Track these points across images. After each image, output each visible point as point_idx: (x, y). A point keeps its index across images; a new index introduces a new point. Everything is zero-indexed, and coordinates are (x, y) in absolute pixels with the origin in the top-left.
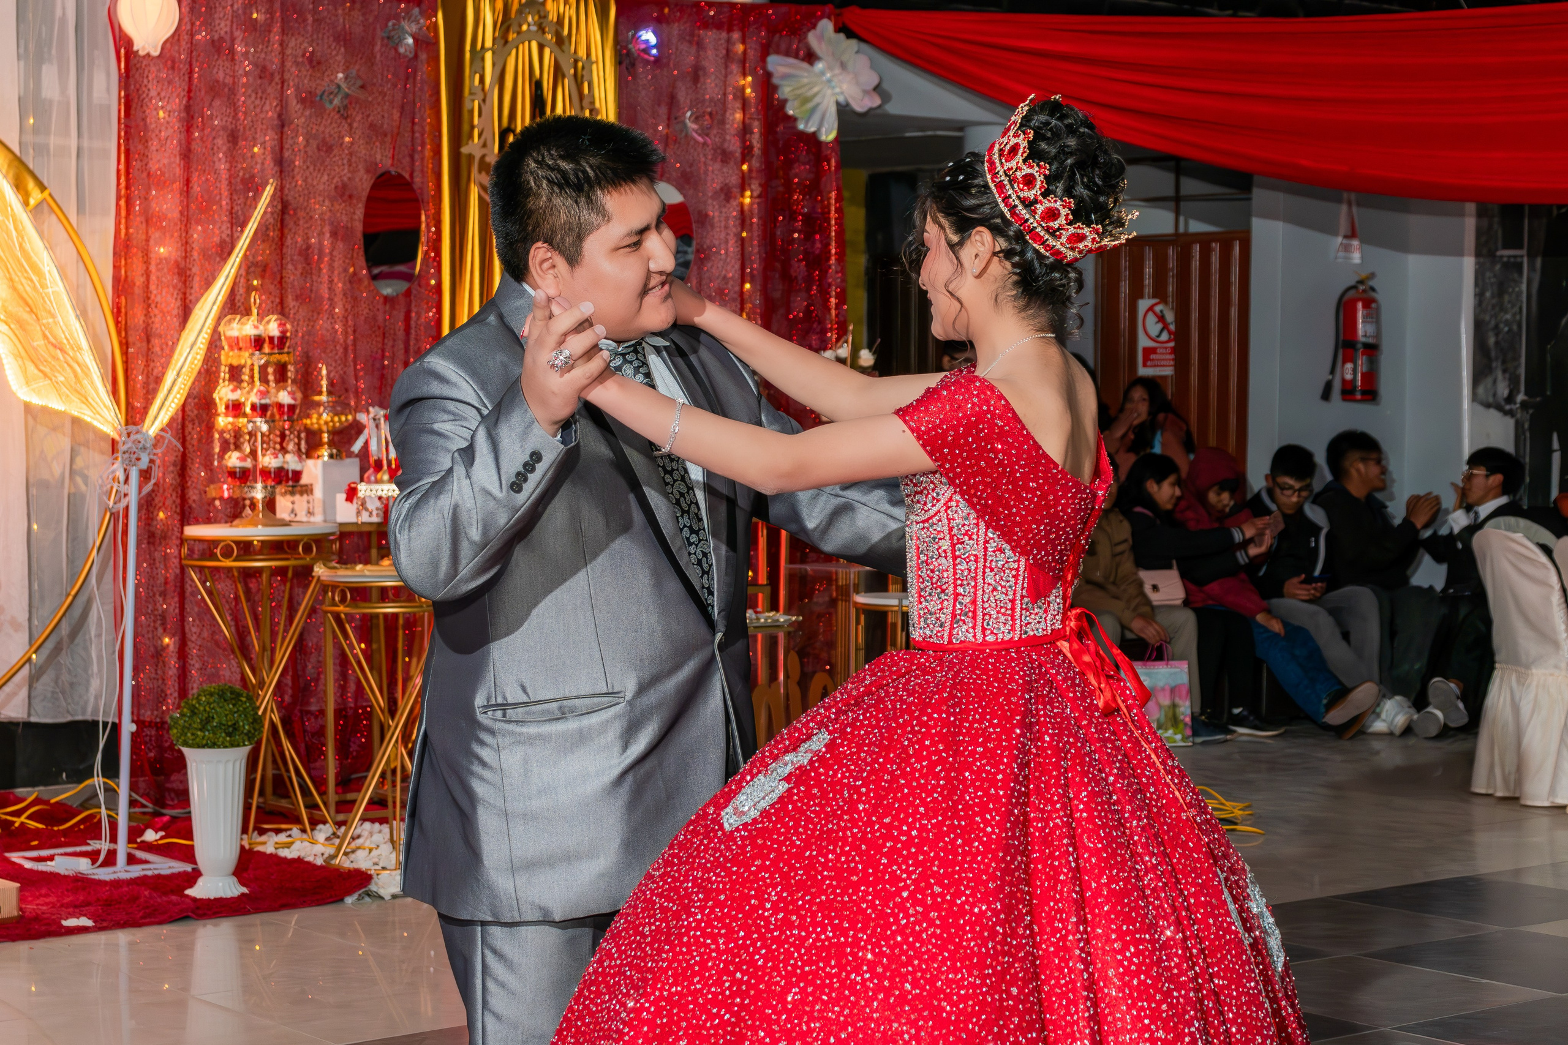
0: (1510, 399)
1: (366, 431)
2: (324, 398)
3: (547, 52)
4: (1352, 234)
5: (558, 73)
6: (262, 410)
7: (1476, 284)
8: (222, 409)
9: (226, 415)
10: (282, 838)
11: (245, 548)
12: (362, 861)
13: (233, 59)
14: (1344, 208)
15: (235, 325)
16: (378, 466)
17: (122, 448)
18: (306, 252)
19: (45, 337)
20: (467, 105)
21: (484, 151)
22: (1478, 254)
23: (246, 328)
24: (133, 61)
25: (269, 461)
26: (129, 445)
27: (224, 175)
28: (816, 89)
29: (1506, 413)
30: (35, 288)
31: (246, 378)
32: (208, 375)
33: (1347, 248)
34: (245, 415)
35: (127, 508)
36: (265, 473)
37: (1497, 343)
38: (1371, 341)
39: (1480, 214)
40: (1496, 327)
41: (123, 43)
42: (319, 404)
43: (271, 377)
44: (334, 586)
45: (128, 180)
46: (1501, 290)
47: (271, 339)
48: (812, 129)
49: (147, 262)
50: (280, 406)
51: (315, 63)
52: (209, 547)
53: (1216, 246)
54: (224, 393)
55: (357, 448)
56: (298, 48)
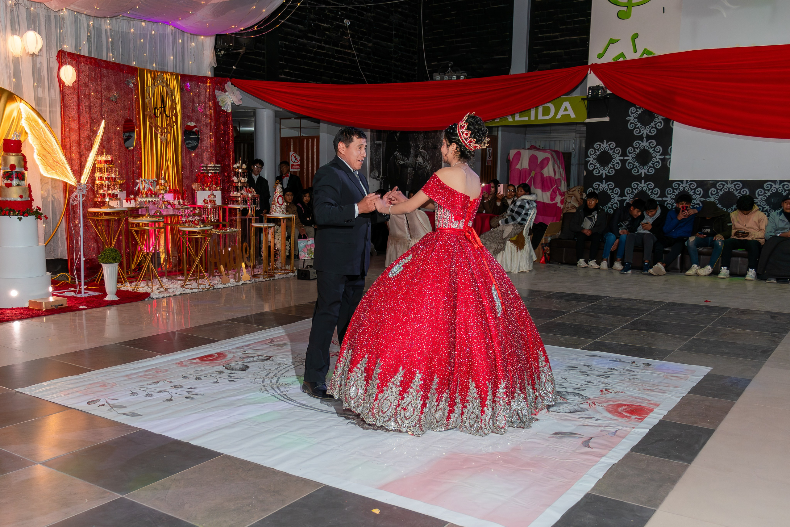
0: (379, 177)
1: (139, 185)
2: (118, 176)
3: (164, 88)
5: (167, 93)
6: (108, 179)
8: (97, 179)
11: (107, 214)
15: (100, 158)
16: (142, 193)
19: (53, 160)
20: (146, 101)
21: (150, 113)
23: (104, 158)
24: (64, 88)
25: (110, 192)
26: (78, 188)
27: (88, 118)
28: (226, 99)
29: (378, 180)
30: (50, 147)
31: (103, 170)
32: (93, 171)
34: (104, 180)
36: (109, 195)
37: (375, 163)
40: (375, 159)
41: (61, 82)
43: (110, 171)
44: (134, 224)
45: (64, 119)
47: (109, 161)
48: (225, 109)
49: (70, 141)
50: (112, 178)
51: (108, 89)
52: (96, 214)
53: (310, 140)
54: (97, 175)
55: (137, 188)
56: (104, 85)
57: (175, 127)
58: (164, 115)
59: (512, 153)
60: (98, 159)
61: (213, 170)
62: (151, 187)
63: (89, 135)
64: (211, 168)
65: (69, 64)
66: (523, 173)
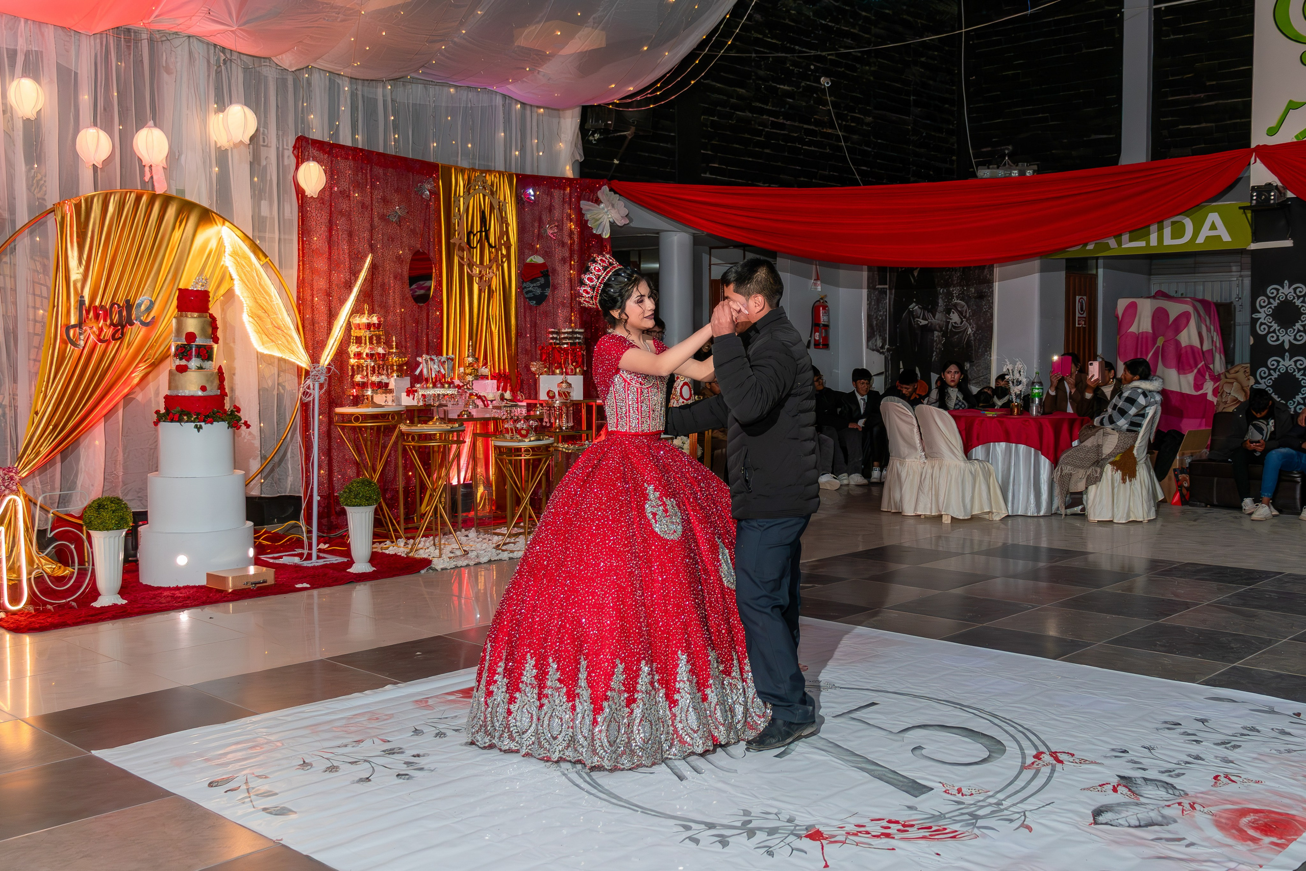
0: (882, 347)
1: (421, 366)
2: (394, 350)
3: (487, 198)
4: (817, 279)
5: (492, 207)
6: (371, 356)
7: (868, 300)
8: (352, 356)
9: (354, 358)
10: (382, 545)
11: (366, 417)
12: (422, 554)
13: (350, 200)
14: (814, 266)
15: (357, 318)
16: (427, 380)
17: (311, 374)
18: (383, 285)
19: (272, 324)
20: (453, 221)
21: (460, 241)
22: (869, 287)
24: (305, 200)
25: (375, 379)
26: (315, 372)
27: (347, 251)
28: (601, 216)
29: (881, 353)
30: (267, 302)
31: (363, 341)
32: (346, 341)
33: (815, 284)
35: (314, 400)
36: (373, 384)
37: (876, 324)
38: (826, 323)
39: (869, 270)
40: (876, 317)
41: (300, 192)
42: (392, 353)
43: (375, 342)
44: (408, 435)
45: (303, 253)
46: (878, 301)
47: (374, 324)
48: (599, 233)
49: (312, 290)
50: (379, 354)
51: (385, 201)
52: (347, 417)
54: (353, 349)
55: (417, 372)
56: (378, 195)
57: (506, 265)
58: (486, 244)
59: (1122, 304)
60: (354, 322)
61: (570, 339)
62: (442, 371)
63: (346, 280)
64: (566, 335)
65: (313, 160)
66: (1142, 341)
